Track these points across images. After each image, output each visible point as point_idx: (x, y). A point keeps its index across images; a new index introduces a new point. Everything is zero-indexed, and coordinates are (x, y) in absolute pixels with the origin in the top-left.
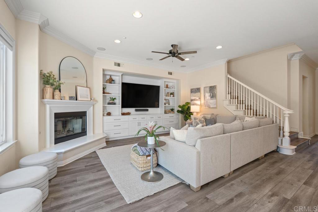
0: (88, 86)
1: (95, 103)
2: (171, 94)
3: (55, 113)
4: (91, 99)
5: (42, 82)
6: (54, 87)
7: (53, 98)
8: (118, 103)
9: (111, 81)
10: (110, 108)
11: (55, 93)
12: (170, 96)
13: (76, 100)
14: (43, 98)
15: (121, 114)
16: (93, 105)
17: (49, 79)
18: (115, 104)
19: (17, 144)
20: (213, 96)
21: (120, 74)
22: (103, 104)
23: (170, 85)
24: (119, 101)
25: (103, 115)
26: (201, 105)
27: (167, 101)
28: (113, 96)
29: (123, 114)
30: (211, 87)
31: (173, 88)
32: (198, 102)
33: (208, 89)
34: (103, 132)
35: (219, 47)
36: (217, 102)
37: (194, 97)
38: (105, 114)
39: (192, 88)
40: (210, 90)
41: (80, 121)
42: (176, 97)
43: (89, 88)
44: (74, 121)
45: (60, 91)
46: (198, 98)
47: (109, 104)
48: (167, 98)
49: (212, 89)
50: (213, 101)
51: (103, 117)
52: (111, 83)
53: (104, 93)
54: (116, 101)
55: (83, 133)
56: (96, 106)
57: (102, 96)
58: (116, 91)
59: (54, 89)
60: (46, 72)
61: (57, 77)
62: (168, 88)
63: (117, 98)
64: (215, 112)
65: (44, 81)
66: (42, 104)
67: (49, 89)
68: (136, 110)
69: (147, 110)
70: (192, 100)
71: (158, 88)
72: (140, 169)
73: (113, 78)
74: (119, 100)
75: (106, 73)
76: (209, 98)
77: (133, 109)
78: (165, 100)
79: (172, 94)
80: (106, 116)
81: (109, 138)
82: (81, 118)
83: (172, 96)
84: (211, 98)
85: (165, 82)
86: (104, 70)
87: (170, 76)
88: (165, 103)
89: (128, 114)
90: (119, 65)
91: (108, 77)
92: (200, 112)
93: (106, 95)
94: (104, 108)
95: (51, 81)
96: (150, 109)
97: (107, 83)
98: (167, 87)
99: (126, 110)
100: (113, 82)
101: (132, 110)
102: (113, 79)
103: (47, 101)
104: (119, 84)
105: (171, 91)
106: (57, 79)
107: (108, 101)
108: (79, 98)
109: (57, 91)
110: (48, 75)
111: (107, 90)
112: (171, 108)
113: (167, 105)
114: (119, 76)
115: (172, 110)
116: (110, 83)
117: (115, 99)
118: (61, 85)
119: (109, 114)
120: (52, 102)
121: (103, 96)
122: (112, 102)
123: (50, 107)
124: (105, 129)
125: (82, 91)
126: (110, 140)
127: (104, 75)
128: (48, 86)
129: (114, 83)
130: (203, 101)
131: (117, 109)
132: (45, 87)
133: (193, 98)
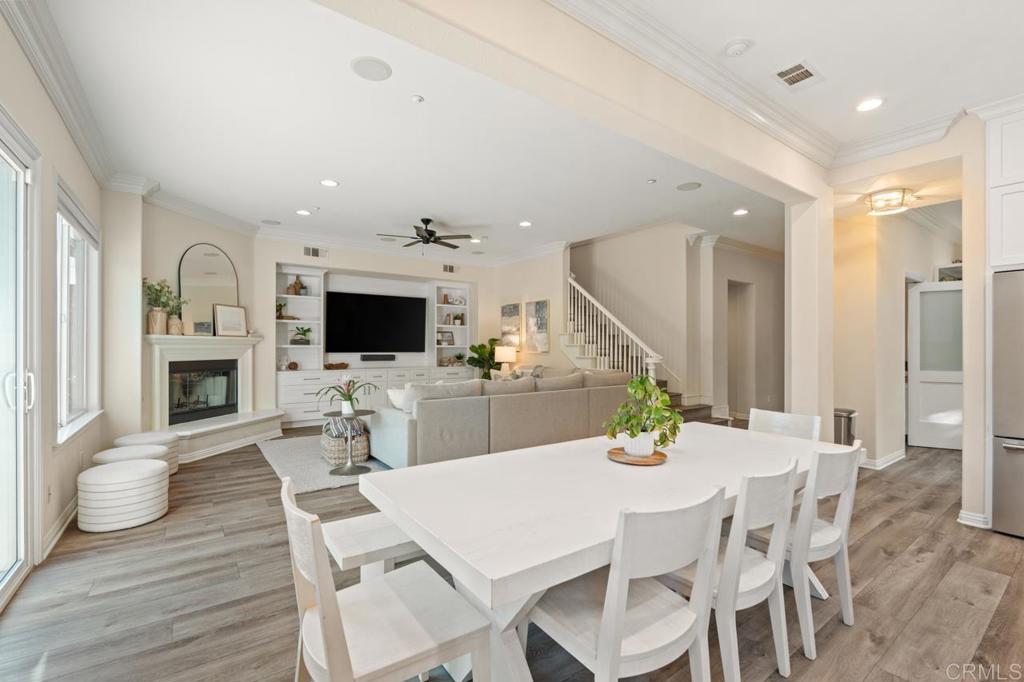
0: (242, 303)
1: (259, 342)
2: (456, 318)
3: (170, 363)
4: (248, 333)
5: (146, 300)
6: (168, 309)
7: (168, 333)
8: (316, 341)
9: (299, 288)
10: (296, 353)
11: (171, 322)
12: (454, 324)
13: (214, 334)
14: (148, 333)
15: (322, 366)
16: (254, 346)
17: (160, 297)
18: (307, 342)
19: (103, 418)
20: (542, 325)
21: (321, 273)
22: (277, 343)
23: (455, 295)
24: (318, 335)
25: (278, 369)
26: (520, 345)
27: (448, 335)
28: (304, 324)
29: (329, 367)
30: (538, 303)
31: (461, 302)
32: (515, 339)
33: (533, 308)
34: (277, 407)
35: (525, 224)
36: (549, 338)
37: (508, 325)
38: (284, 368)
39: (505, 304)
40: (537, 311)
41: (222, 381)
42: (467, 326)
43: (244, 308)
44: (210, 381)
45: (180, 317)
46: (514, 329)
47: (294, 342)
48: (446, 327)
49: (541, 306)
50: (541, 336)
51: (277, 374)
52: (300, 294)
53: (280, 317)
54: (311, 336)
55: (230, 407)
56: (260, 348)
57: (275, 325)
58: (312, 313)
59: (169, 314)
60: (154, 282)
61: (174, 289)
62: (449, 303)
63: (315, 329)
64: (544, 361)
65: (150, 299)
66: (147, 345)
67: (159, 315)
68: (364, 359)
69: (392, 358)
70: (504, 334)
71: (420, 303)
72: (333, 462)
73: (305, 281)
74: (319, 332)
75: (285, 271)
76: (536, 328)
77: (357, 356)
78: (438, 332)
79: (461, 318)
80: (287, 370)
81: (291, 423)
82: (226, 374)
83: (458, 322)
84: (539, 328)
85: (439, 289)
86: (278, 265)
87: (448, 275)
88: (438, 341)
89: (343, 366)
90: (315, 253)
91: (291, 280)
92: (518, 361)
93: (286, 324)
94: (280, 353)
95: (163, 299)
96: (399, 356)
97: (288, 294)
98: (446, 300)
99: (336, 358)
100: (302, 291)
101: (353, 358)
102: (305, 285)
103: (156, 339)
104: (319, 296)
105: (457, 309)
106: (175, 294)
107: (291, 336)
108: (220, 330)
109: (175, 317)
110: (159, 288)
111: (289, 311)
112: (457, 353)
113: (444, 345)
114: (319, 277)
115: (460, 357)
116: (296, 294)
117: (309, 330)
118: (183, 307)
119: (293, 366)
120: (165, 339)
121: (277, 324)
122: (302, 339)
123: (161, 350)
124: (282, 400)
125: (226, 317)
126: (294, 426)
127: (281, 275)
128: (157, 309)
129: (306, 294)
130: (524, 338)
131: (314, 355)
132: (151, 311)
133: (506, 328)
